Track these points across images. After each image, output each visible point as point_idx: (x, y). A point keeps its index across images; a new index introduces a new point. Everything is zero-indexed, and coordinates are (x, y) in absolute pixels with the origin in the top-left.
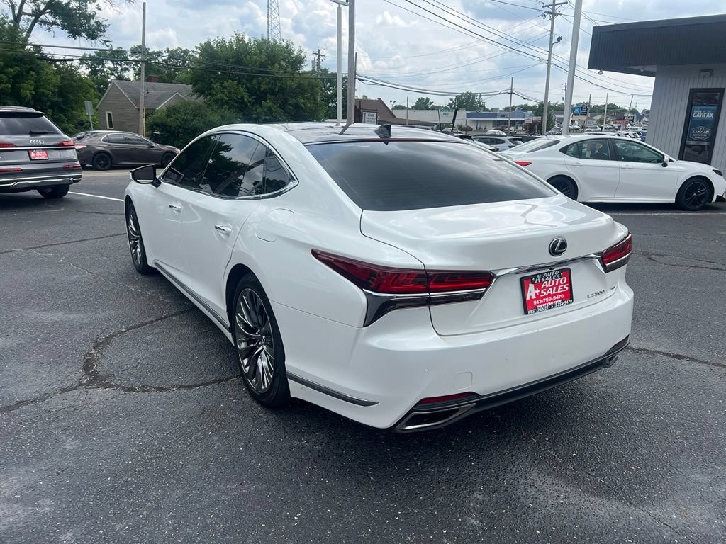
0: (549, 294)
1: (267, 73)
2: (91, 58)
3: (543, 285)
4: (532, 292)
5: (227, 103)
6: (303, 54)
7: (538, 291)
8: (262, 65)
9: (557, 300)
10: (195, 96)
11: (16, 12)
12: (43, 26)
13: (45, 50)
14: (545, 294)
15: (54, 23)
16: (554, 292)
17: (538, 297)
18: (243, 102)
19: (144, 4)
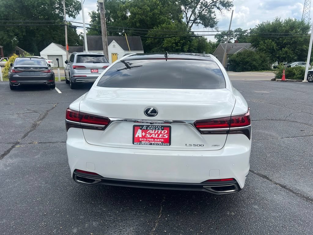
0: (152, 137)
1: (288, 35)
2: (219, 35)
4: (139, 133)
5: (265, 50)
6: (310, 24)
7: (144, 134)
8: (287, 31)
9: (157, 141)
10: (252, 48)
11: (188, 20)
12: (196, 24)
13: (195, 33)
14: (149, 136)
15: (200, 23)
16: (156, 137)
17: (144, 137)
18: (273, 50)
19: (233, 10)
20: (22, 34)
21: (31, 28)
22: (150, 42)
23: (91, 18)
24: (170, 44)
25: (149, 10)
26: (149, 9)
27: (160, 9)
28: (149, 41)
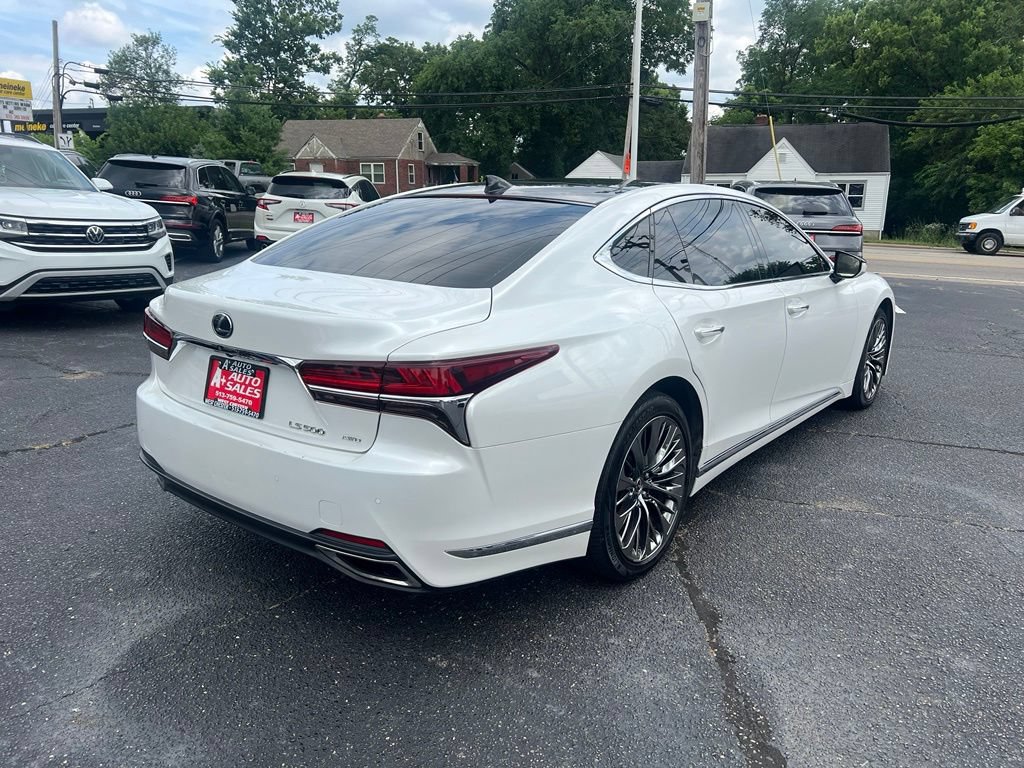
0: (235, 391)
3: (231, 377)
4: (217, 378)
7: (224, 381)
9: (242, 403)
14: (230, 388)
16: (241, 392)
17: (222, 388)
20: (531, 129)
21: (556, 111)
22: (920, 142)
23: (742, 70)
24: (1001, 147)
25: (940, 23)
26: (938, 20)
27: (984, 17)
28: (915, 139)
